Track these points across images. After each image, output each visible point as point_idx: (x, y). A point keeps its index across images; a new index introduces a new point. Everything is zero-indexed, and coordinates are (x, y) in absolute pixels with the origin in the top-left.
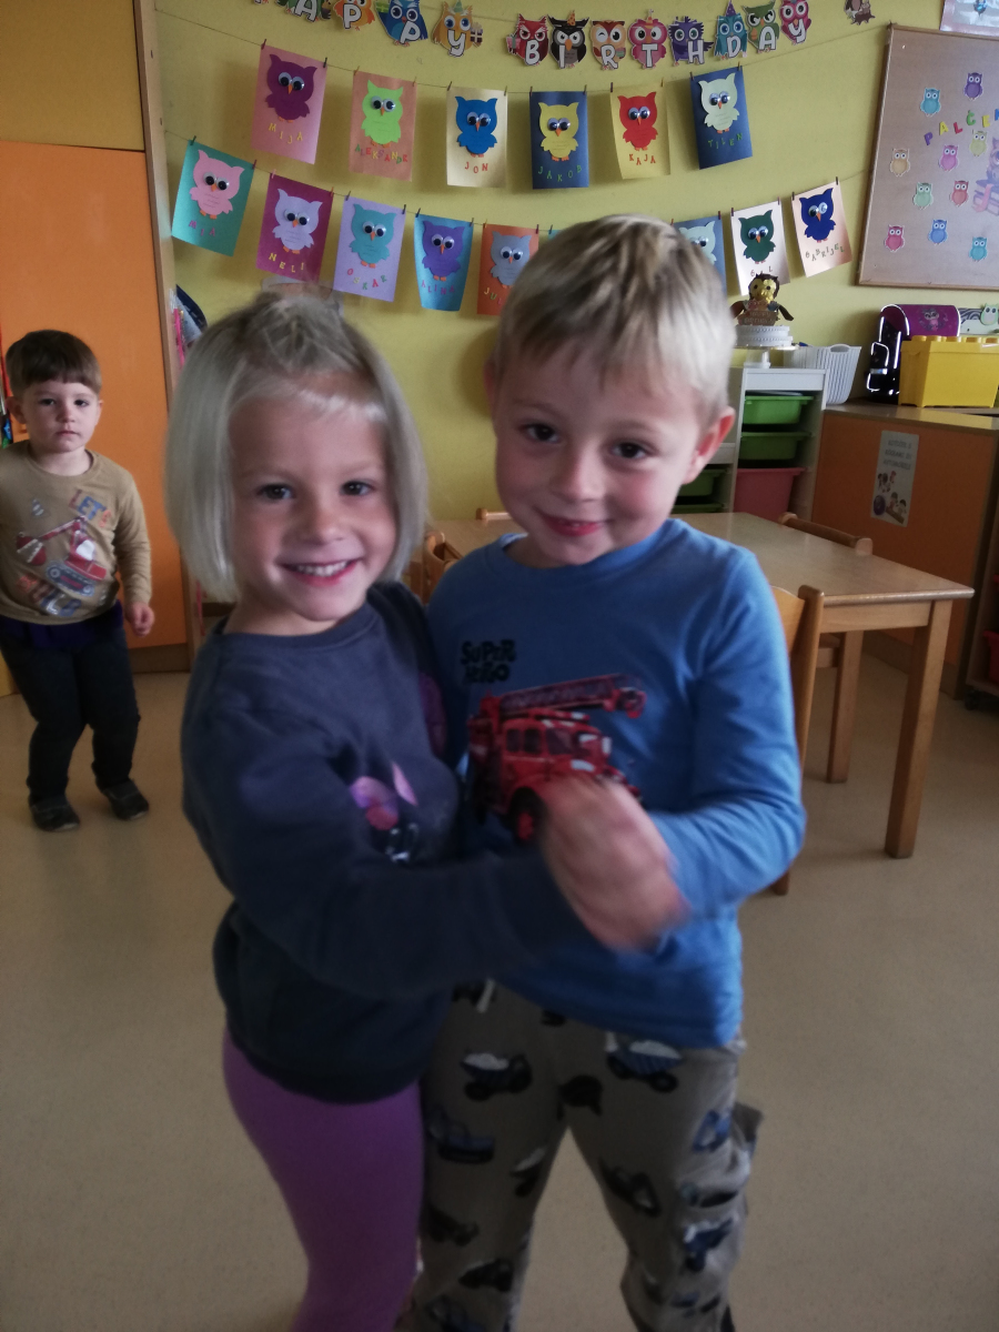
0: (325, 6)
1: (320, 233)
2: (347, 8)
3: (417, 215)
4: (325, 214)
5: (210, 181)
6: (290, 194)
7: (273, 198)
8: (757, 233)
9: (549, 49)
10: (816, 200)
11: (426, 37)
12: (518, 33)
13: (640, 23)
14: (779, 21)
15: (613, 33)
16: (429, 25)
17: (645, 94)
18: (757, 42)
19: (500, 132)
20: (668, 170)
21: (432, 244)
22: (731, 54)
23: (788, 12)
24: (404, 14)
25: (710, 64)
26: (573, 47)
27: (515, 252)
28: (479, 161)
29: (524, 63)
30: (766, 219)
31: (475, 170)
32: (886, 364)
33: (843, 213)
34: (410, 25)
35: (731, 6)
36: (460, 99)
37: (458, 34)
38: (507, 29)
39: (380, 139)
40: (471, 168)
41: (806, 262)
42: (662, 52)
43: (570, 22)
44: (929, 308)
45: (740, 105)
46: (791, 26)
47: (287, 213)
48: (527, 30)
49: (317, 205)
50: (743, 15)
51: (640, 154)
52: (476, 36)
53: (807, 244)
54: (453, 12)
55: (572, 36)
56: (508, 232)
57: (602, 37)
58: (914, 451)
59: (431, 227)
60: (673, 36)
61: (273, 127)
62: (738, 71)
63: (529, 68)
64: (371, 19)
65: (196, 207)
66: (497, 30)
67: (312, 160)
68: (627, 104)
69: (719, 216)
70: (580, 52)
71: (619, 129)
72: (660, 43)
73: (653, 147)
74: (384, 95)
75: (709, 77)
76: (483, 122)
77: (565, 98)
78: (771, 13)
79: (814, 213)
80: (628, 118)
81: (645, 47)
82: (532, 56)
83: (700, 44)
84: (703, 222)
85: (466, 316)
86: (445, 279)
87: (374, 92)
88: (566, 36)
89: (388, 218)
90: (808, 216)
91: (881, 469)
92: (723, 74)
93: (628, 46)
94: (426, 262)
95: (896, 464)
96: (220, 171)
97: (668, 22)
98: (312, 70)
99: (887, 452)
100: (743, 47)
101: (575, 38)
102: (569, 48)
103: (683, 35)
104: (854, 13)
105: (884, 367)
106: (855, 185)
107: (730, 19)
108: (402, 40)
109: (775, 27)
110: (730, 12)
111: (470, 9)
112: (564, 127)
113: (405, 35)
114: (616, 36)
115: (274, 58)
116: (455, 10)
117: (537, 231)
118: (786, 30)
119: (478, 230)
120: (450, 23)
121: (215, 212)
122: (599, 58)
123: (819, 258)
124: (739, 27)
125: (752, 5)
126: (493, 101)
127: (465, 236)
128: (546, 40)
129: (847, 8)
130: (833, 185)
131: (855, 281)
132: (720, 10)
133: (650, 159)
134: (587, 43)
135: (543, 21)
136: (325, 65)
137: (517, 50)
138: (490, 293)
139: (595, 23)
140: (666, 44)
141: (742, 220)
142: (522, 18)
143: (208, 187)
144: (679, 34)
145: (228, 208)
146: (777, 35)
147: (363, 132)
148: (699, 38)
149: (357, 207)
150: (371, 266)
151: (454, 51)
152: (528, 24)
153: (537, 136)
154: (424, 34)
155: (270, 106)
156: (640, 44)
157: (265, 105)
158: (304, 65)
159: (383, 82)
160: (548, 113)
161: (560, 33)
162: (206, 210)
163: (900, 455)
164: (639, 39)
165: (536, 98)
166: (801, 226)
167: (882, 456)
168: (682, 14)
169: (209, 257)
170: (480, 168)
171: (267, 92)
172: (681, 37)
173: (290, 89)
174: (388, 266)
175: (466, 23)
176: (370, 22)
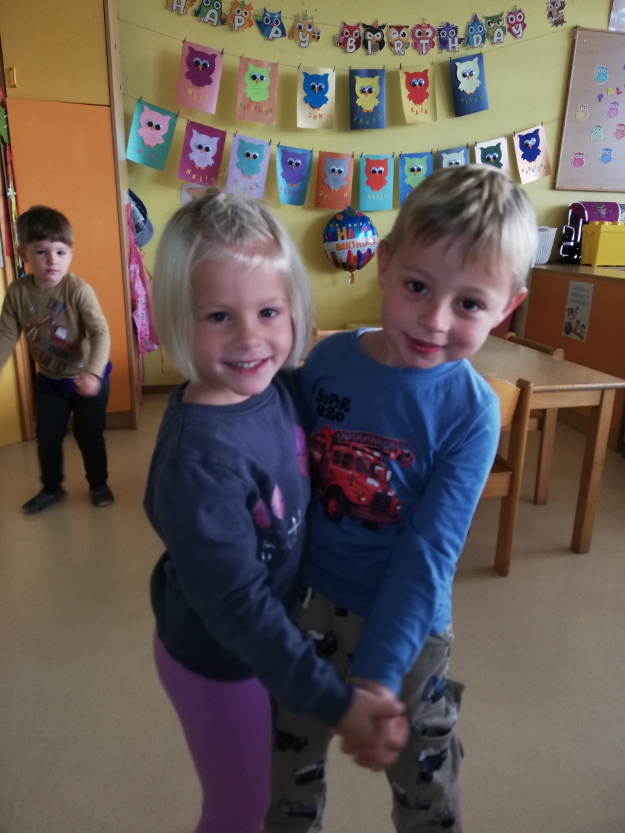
0: (223, 17)
1: (218, 157)
2: (236, 18)
3: (278, 146)
4: (221, 145)
5: (150, 124)
6: (200, 132)
7: (189, 135)
8: (491, 157)
9: (361, 43)
10: (529, 136)
11: (285, 35)
12: (342, 34)
13: (419, 26)
14: (506, 25)
15: (401, 33)
16: (287, 28)
17: (421, 71)
18: (492, 38)
19: (331, 94)
20: (435, 118)
21: (287, 164)
22: (476, 46)
23: (512, 19)
24: (272, 22)
25: (462, 51)
26: (377, 42)
27: (339, 169)
28: (317, 112)
29: (346, 52)
30: (497, 148)
31: (315, 118)
32: (573, 239)
33: (546, 145)
34: (275, 28)
35: (476, 16)
36: (305, 74)
37: (305, 34)
38: (336, 31)
39: (256, 99)
40: (312, 117)
41: (522, 175)
42: (432, 45)
43: (375, 26)
44: (600, 204)
45: (481, 77)
46: (514, 28)
47: (197, 145)
48: (348, 31)
49: (216, 139)
50: (483, 21)
51: (418, 108)
52: (316, 35)
53: (522, 164)
54: (302, 20)
55: (376, 35)
56: (334, 156)
57: (394, 35)
58: (590, 294)
59: (286, 154)
60: (439, 35)
61: (190, 91)
62: (480, 56)
63: (349, 55)
64: (251, 25)
65: (142, 140)
66: (329, 31)
67: (213, 112)
68: (410, 77)
69: (467, 147)
70: (381, 44)
71: (405, 92)
72: (431, 39)
73: (426, 103)
74: (258, 72)
75: (461, 60)
76: (320, 88)
77: (371, 73)
78: (501, 20)
79: (527, 145)
80: (410, 85)
81: (421, 41)
82: (351, 47)
83: (456, 39)
84: (457, 150)
85: (307, 208)
86: (295, 185)
87: (253, 70)
88: (372, 35)
89: (260, 148)
90: (524, 146)
91: (569, 305)
92: (471, 58)
93: (411, 41)
94: (284, 175)
95: (579, 302)
96: (156, 118)
97: (436, 26)
98: (214, 56)
99: (573, 295)
100: (483, 41)
101: (378, 36)
102: (374, 42)
103: (446, 34)
104: (554, 19)
105: (571, 241)
106: (554, 127)
107: (475, 24)
108: (270, 38)
109: (503, 28)
110: (475, 20)
111: (313, 18)
112: (370, 91)
113: (272, 34)
114: (404, 35)
115: (191, 49)
116: (303, 19)
117: (353, 156)
118: (510, 30)
119: (316, 155)
120: (300, 27)
121: (153, 143)
122: (393, 49)
123: (530, 173)
124: (481, 29)
125: (489, 15)
126: (326, 75)
127: (308, 158)
128: (360, 37)
129: (549, 17)
130: (539, 127)
131: (553, 187)
132: (469, 19)
133: (424, 111)
134: (385, 39)
135: (358, 25)
136: (222, 53)
137: (342, 43)
138: (323, 195)
139: (390, 27)
140: (435, 40)
141: (482, 149)
142: (345, 24)
143: (149, 128)
144: (443, 34)
145: (162, 141)
146: (505, 33)
147: (245, 94)
148: (456, 36)
149: (241, 141)
150: (249, 177)
151: (302, 45)
152: (348, 27)
153: (353, 97)
154: (284, 34)
155: (188, 78)
156: (419, 40)
157: (185, 77)
158: (209, 53)
159: (258, 63)
160: (361, 83)
161: (369, 33)
162: (147, 142)
163: (582, 296)
164: (419, 37)
165: (353, 73)
166: (519, 153)
167: (570, 297)
168: (445, 21)
169: (149, 172)
170: (318, 116)
171: (187, 70)
172: (444, 36)
173: (201, 67)
174: (260, 178)
175: (310, 27)
176: (250, 26)
